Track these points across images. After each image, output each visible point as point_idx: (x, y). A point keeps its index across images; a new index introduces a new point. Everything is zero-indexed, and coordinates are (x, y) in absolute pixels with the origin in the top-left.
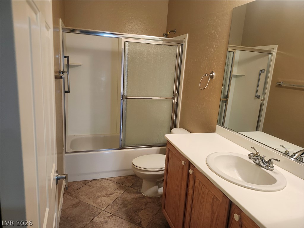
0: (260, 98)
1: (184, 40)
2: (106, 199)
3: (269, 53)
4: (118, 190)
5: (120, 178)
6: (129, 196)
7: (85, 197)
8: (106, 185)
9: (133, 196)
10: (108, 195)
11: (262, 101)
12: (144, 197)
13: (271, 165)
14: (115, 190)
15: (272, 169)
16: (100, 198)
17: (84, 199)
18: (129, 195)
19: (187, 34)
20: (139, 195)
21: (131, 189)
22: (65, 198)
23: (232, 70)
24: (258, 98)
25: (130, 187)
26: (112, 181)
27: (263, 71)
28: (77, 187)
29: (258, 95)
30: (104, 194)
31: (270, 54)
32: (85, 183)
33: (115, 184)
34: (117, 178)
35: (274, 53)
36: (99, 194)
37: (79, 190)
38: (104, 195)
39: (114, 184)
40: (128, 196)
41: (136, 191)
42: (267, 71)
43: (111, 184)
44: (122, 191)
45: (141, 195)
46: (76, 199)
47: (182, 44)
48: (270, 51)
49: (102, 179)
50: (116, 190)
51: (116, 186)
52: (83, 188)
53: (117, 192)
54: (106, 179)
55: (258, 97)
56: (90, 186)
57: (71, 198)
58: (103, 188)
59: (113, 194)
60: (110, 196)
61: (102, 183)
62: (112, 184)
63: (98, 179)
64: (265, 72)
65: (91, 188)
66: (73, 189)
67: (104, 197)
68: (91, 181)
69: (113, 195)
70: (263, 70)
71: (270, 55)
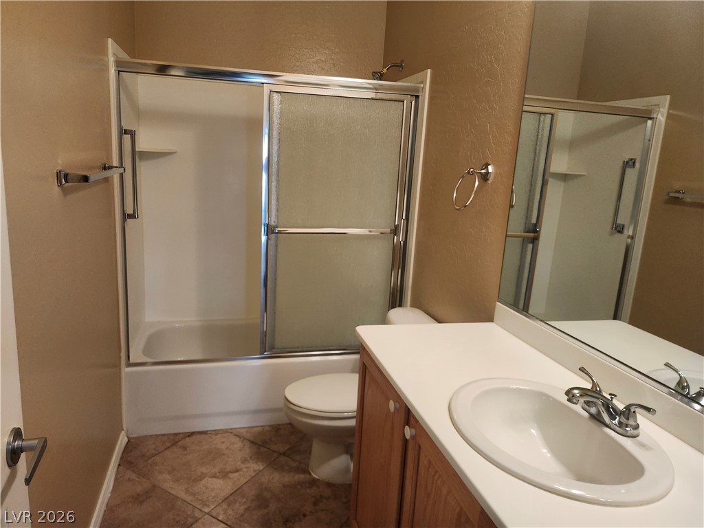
0: (625, 231)
1: (422, 85)
2: (218, 483)
3: (646, 115)
4: (251, 461)
5: (260, 429)
6: (276, 479)
7: (168, 476)
8: (223, 447)
9: (288, 478)
10: (224, 475)
11: (629, 240)
12: (314, 482)
13: (631, 422)
14: (244, 461)
15: (635, 432)
16: (203, 482)
17: (166, 482)
18: (277, 476)
19: (429, 70)
20: (302, 476)
21: (283, 459)
22: (121, 477)
23: (548, 161)
24: (619, 232)
25: (284, 454)
26: (239, 437)
27: (631, 163)
28: (154, 449)
29: (619, 225)
30: (216, 470)
31: (650, 118)
32: (176, 440)
33: (247, 444)
34: (255, 429)
35: (660, 117)
36: (204, 470)
37: (157, 458)
38: (216, 474)
39: (244, 445)
40: (273, 478)
41: (294, 465)
42: (641, 164)
43: (236, 446)
44: (260, 464)
45: (308, 476)
46: (144, 480)
47: (417, 97)
48: (650, 112)
49: (216, 432)
50: (246, 460)
51: (247, 451)
52: (168, 453)
53: (248, 465)
54: (226, 431)
55: (619, 229)
56: (185, 448)
57: (134, 476)
58: (216, 455)
59: (237, 471)
60: (231, 475)
61: (215, 442)
62: (238, 444)
63: (207, 431)
64: (638, 165)
65: (186, 452)
66: (143, 456)
67: (214, 477)
68: (189, 436)
69: (237, 474)
70: (632, 160)
71: (650, 122)
